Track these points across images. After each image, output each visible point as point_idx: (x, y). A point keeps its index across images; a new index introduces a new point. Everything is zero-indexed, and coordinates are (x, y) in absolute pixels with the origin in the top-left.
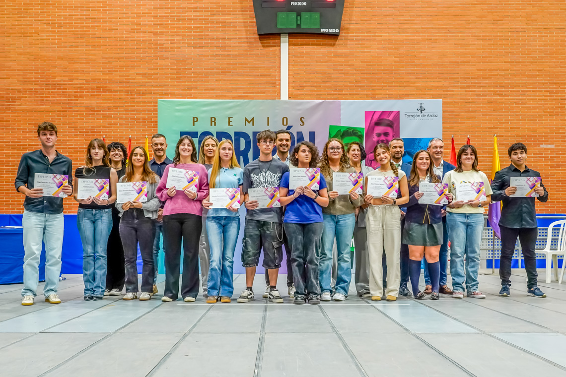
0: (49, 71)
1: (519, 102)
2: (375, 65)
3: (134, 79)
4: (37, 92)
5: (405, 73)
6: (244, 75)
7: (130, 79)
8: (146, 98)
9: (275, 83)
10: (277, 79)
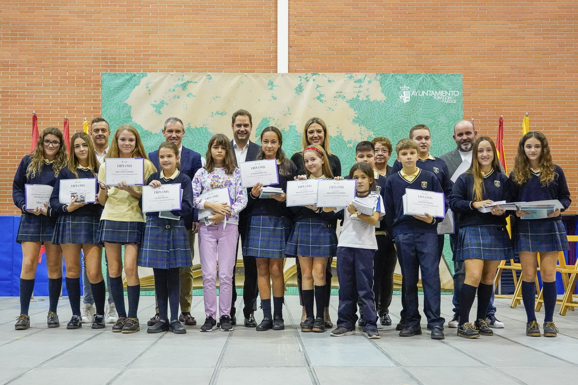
3: (66, 20)
6: (224, 14)
7: (60, 20)
8: (83, 47)
9: (270, 26)
10: (272, 20)
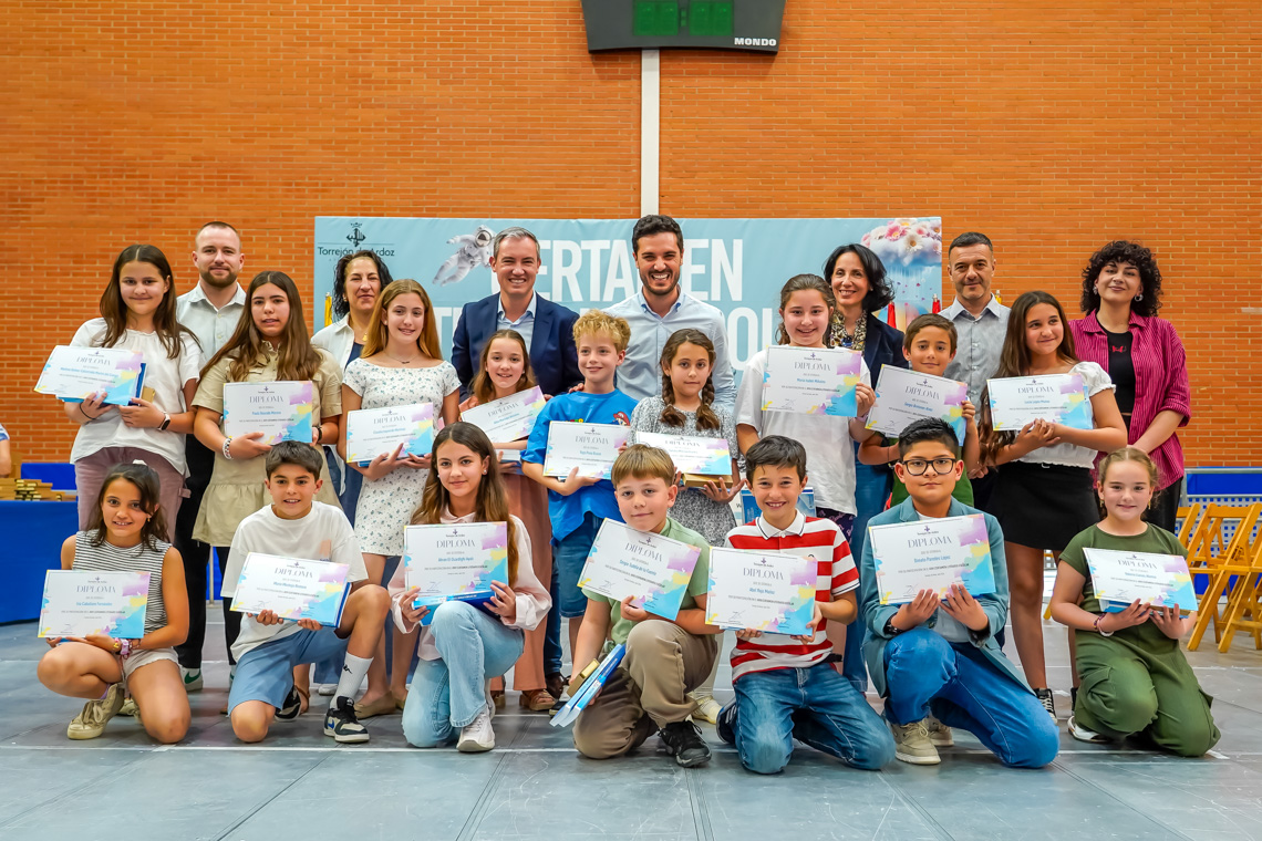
0: (108, 134)
1: (1193, 207)
2: (861, 122)
3: (304, 153)
4: (82, 182)
5: (930, 140)
6: (555, 144)
7: (294, 153)
8: (330, 197)
9: (629, 162)
10: (633, 152)
